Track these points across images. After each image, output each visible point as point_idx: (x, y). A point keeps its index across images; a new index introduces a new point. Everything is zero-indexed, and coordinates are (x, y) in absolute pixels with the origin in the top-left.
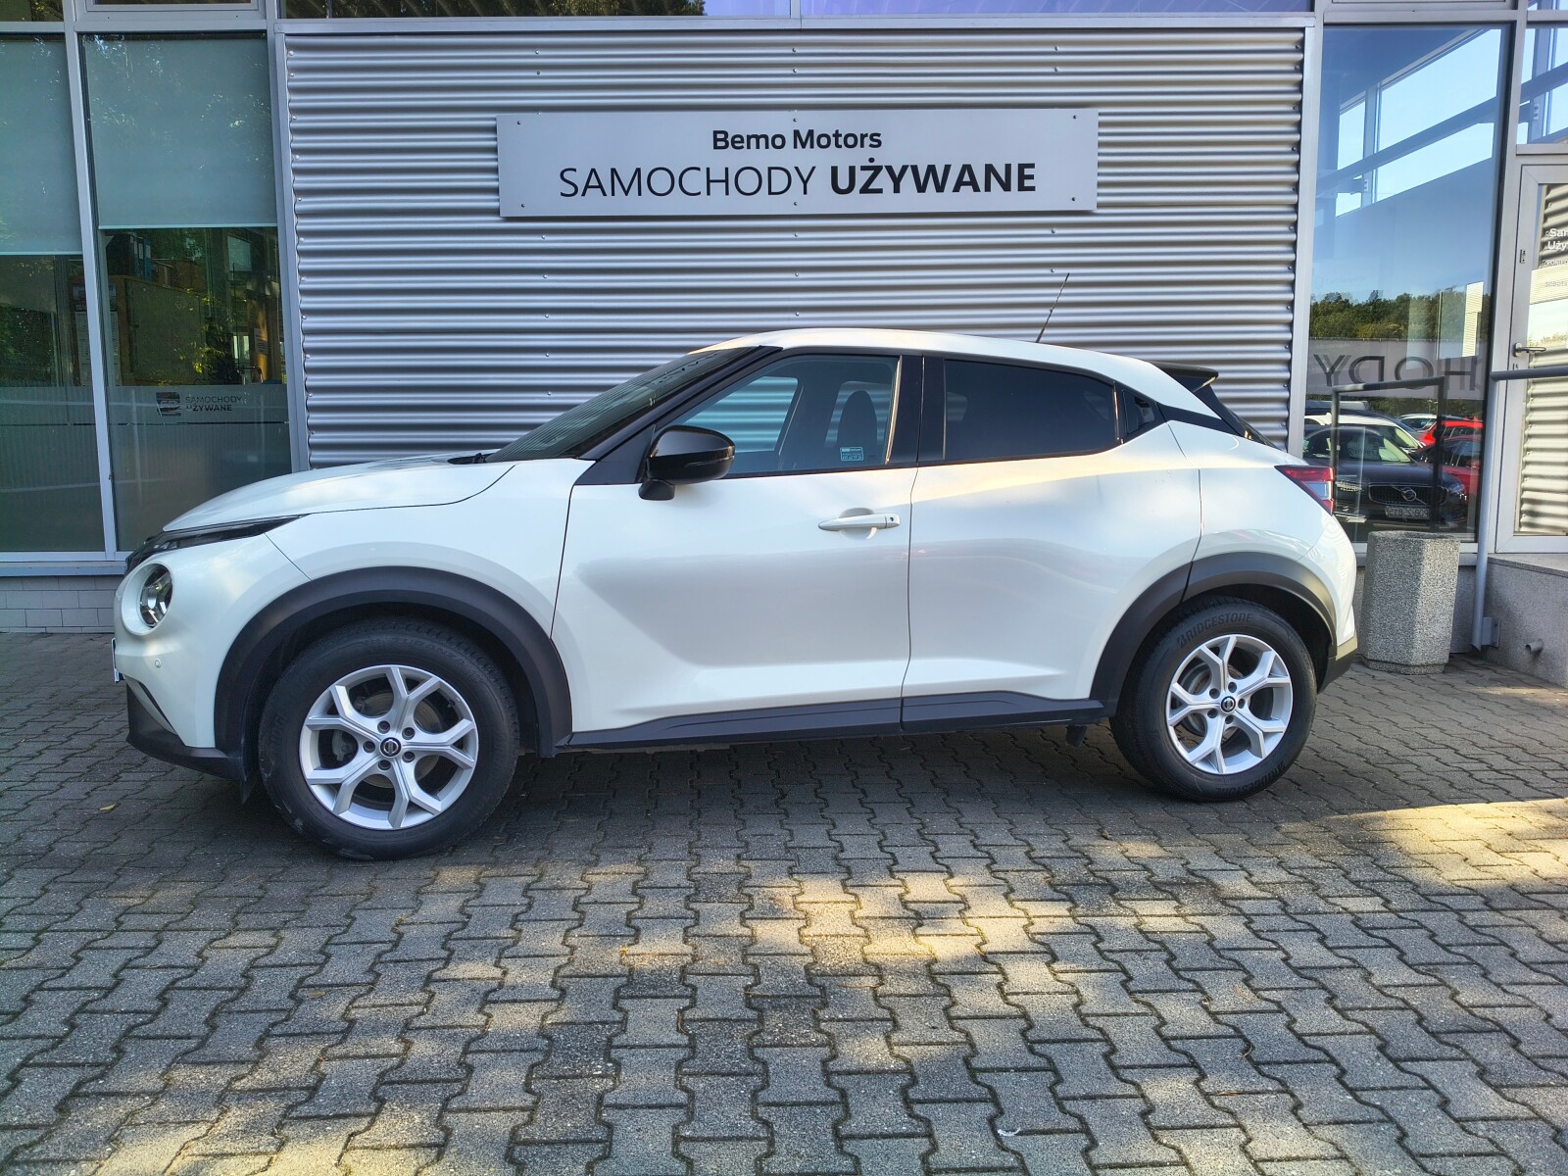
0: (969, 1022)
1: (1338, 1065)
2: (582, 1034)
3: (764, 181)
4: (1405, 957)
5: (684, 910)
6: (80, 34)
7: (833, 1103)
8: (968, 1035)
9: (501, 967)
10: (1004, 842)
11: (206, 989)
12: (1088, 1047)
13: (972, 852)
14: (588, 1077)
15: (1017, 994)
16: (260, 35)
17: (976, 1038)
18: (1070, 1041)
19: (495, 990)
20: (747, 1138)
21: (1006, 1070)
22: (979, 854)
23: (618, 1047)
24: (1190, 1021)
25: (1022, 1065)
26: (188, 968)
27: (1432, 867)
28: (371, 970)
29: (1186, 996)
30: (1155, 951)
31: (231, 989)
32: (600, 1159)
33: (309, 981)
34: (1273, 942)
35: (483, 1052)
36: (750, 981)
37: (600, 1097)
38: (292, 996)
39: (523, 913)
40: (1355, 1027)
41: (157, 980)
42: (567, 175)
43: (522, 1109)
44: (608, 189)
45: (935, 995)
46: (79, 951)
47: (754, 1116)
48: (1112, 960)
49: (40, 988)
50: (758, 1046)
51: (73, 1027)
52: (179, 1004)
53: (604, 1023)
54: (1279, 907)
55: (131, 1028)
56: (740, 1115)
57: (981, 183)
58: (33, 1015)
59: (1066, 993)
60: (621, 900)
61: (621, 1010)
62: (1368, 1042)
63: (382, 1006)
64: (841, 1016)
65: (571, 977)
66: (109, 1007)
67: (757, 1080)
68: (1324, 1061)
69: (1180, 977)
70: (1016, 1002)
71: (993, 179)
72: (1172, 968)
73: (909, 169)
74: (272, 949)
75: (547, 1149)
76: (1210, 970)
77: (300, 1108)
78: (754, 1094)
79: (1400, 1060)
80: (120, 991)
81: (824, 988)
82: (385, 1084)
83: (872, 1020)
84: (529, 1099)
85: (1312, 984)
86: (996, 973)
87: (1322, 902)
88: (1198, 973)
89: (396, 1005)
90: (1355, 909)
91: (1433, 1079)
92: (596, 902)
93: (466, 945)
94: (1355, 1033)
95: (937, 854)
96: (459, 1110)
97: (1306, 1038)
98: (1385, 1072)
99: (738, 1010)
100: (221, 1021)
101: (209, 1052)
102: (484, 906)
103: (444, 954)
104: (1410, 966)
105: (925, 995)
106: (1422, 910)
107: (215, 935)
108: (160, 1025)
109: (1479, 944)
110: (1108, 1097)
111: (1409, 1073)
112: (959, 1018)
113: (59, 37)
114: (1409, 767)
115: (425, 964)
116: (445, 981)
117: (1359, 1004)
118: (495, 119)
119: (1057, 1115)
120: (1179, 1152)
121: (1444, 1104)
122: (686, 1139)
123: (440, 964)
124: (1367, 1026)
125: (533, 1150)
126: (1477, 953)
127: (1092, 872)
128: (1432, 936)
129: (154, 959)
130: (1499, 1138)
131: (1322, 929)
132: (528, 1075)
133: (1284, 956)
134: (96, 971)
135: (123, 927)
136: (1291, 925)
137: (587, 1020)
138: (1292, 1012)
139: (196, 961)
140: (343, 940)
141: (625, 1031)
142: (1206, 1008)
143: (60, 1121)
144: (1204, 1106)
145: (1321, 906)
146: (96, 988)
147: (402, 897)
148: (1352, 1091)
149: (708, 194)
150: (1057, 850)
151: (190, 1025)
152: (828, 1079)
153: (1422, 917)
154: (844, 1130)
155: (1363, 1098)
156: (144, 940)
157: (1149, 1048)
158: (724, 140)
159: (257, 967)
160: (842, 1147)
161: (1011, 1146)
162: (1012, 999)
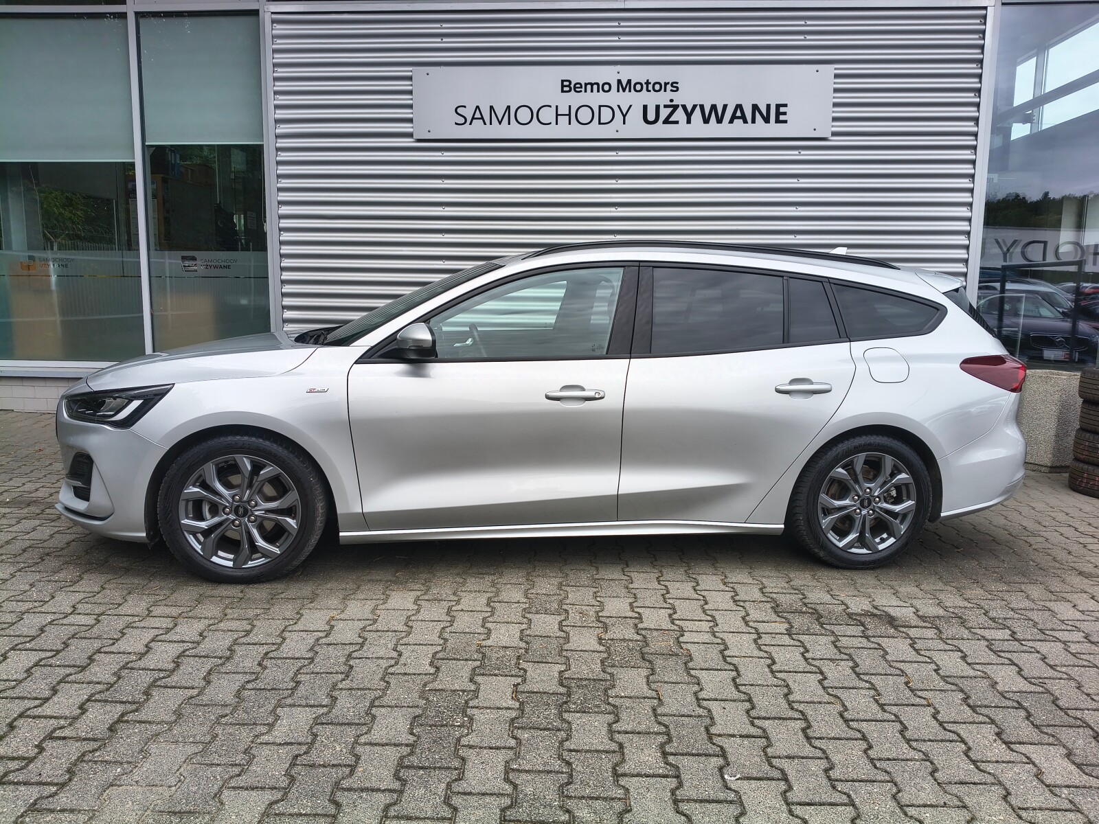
0: (711, 703)
1: (966, 744)
2: (449, 698)
3: (596, 115)
4: (1022, 673)
5: (521, 618)
6: (137, 14)
7: (614, 752)
8: (709, 711)
9: (397, 651)
10: (745, 581)
11: (204, 657)
12: (792, 724)
13: (723, 587)
14: (451, 726)
15: (745, 685)
16: (255, 13)
17: (714, 713)
18: (780, 719)
19: (393, 666)
20: (554, 772)
21: (733, 736)
22: (727, 589)
23: (472, 707)
24: (865, 709)
25: (745, 733)
26: (193, 643)
27: (1049, 610)
28: (311, 649)
29: (864, 692)
30: (844, 660)
31: (221, 658)
32: (456, 780)
33: (271, 655)
34: (928, 657)
35: (383, 706)
36: (563, 668)
37: (459, 740)
38: (260, 664)
39: (413, 615)
40: (981, 718)
41: (173, 650)
42: (459, 110)
43: (407, 745)
44: (487, 120)
45: (689, 683)
46: (124, 629)
47: (560, 757)
48: (813, 665)
49: (99, 651)
50: (565, 712)
51: (119, 678)
52: (188, 665)
53: (464, 691)
54: (936, 634)
55: (156, 680)
56: (551, 757)
57: (749, 117)
58: (94, 668)
59: (779, 686)
60: (480, 609)
61: (475, 683)
62: (989, 730)
63: (317, 673)
64: (623, 694)
65: (443, 659)
66: (142, 666)
67: (563, 734)
68: (956, 741)
69: (861, 679)
70: (745, 691)
71: (757, 115)
72: (855, 672)
73: (698, 107)
74: (248, 633)
75: (422, 772)
76: (881, 675)
77: (262, 737)
78: (561, 743)
79: (1012, 743)
80: (150, 656)
81: (613, 675)
82: (318, 724)
83: (645, 698)
84: (412, 739)
85: (953, 687)
86: (733, 670)
87: (966, 631)
88: (873, 677)
89: (327, 673)
90: (990, 637)
91: (1034, 757)
92: (462, 610)
93: (375, 635)
94: (981, 723)
95: (697, 588)
96: (366, 744)
97: (945, 724)
98: (999, 750)
99: (554, 687)
100: (214, 677)
101: (205, 699)
102: (388, 609)
103: (361, 640)
104: (1025, 679)
105: (682, 683)
106: (1039, 640)
107: (211, 622)
108: (174, 680)
109: (1078, 666)
110: (803, 758)
111: (1017, 752)
112: (704, 699)
113: (123, 16)
114: (1039, 539)
115: (347, 647)
116: (360, 658)
117: (986, 703)
118: (411, 71)
119: (766, 767)
120: (849, 796)
121: (1039, 775)
122: (513, 770)
123: (357, 647)
124: (990, 718)
125: (412, 772)
126: (1075, 672)
127: (805, 604)
128: (1044, 659)
129: (172, 636)
130: (1077, 800)
131: (964, 650)
132: (411, 723)
133: (936, 667)
134: (134, 642)
135: (152, 614)
136: (942, 646)
137: (453, 688)
138: (937, 706)
139: (198, 638)
140: (295, 629)
141: (477, 697)
142: (877, 701)
143: (110, 738)
144: (869, 766)
145: (966, 634)
146: (135, 653)
147: (334, 602)
148: (974, 762)
149: (557, 124)
150: (782, 588)
151: (194, 680)
152: (612, 736)
153: (1038, 645)
154: (620, 770)
155: (981, 768)
156: (167, 623)
157: (834, 727)
158: (569, 86)
159: (238, 644)
160: (618, 782)
161: (733, 787)
162: (742, 688)
